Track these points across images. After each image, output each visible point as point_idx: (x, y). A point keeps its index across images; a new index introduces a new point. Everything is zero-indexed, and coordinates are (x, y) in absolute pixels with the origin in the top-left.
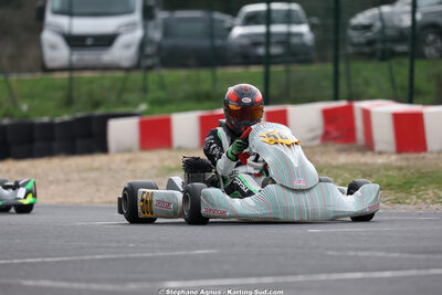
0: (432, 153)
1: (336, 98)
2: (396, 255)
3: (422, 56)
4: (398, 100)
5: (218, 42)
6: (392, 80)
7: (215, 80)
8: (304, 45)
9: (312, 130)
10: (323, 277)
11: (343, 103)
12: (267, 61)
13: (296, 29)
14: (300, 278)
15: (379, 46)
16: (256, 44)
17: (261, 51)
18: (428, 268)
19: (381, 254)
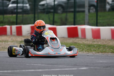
2: (44, 65)
3: (57, 13)
4: (50, 24)
6: (49, 19)
7: (4, 18)
8: (27, 9)
9: (28, 32)
10: (24, 71)
12: (17, 13)
13: (25, 5)
14: (18, 71)
15: (46, 10)
16: (15, 9)
17: (16, 11)
18: (51, 69)
19: (40, 65)
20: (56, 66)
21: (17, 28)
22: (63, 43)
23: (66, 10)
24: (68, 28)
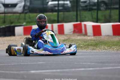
0: (103, 36)
1: (77, 21)
2: (93, 64)
3: (100, 10)
4: (94, 22)
5: (45, 6)
6: (92, 16)
8: (68, 7)
9: (70, 30)
10: (74, 70)
11: (79, 23)
12: (58, 11)
13: (66, 2)
14: (67, 70)
15: (88, 7)
17: (56, 8)
18: (102, 67)
19: (89, 63)
20: (107, 64)
21: (59, 26)
22: (109, 41)
23: (110, 7)
24: (113, 26)
